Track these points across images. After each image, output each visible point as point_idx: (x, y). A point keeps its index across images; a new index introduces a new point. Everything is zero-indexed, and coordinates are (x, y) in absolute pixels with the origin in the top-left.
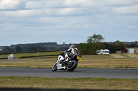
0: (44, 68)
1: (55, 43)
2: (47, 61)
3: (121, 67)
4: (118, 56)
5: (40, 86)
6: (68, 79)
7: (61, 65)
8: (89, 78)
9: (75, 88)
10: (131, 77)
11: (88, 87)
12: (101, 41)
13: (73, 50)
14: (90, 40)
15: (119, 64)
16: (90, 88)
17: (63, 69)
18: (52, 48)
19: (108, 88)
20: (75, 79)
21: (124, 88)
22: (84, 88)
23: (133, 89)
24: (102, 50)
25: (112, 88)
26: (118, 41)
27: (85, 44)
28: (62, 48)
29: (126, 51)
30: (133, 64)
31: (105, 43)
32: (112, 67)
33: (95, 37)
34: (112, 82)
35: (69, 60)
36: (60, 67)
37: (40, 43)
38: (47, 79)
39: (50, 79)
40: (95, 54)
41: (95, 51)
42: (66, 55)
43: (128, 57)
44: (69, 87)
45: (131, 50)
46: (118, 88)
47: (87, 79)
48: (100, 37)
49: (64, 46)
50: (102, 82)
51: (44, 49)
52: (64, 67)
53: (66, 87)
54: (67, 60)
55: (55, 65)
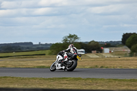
0: (20, 68)
1: (31, 43)
2: (23, 61)
3: (96, 67)
4: (93, 55)
5: (16, 86)
6: (44, 79)
8: (65, 78)
9: (51, 87)
10: (106, 77)
11: (64, 87)
12: (77, 41)
13: (72, 49)
14: (66, 40)
15: (94, 64)
16: (66, 88)
17: (62, 69)
18: (28, 48)
19: (84, 88)
20: (51, 79)
21: (99, 88)
22: (60, 88)
25: (88, 88)
26: (93, 41)
27: (60, 44)
28: (38, 48)
29: (101, 51)
30: (108, 64)
31: (81, 43)
32: (88, 67)
33: (71, 36)
35: (69, 60)
36: (59, 66)
37: (16, 43)
38: (23, 79)
39: (26, 79)
42: (65, 55)
43: (103, 57)
44: (45, 87)
45: (107, 50)
46: (94, 88)
47: (63, 78)
48: (75, 37)
49: (40, 46)
50: (78, 82)
51: (20, 49)
52: (64, 67)
53: (42, 87)
54: (66, 60)
55: (54, 65)
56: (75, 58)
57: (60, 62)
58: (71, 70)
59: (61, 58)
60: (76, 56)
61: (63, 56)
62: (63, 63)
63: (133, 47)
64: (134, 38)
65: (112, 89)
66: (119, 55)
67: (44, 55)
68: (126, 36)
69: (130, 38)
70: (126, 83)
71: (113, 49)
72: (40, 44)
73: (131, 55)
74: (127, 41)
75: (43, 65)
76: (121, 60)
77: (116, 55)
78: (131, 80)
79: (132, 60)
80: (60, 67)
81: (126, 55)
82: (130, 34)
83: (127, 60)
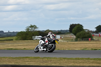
1: (2, 32)
6: (12, 58)
7: (42, 47)
8: (27, 57)
9: (17, 64)
11: (27, 64)
12: (36, 30)
13: (51, 35)
14: (28, 29)
16: (28, 64)
18: (0, 35)
19: (42, 64)
20: (17, 58)
21: (53, 65)
23: (60, 65)
24: (37, 37)
25: (45, 64)
26: (48, 30)
27: (24, 32)
31: (39, 31)
33: (32, 26)
34: (44, 60)
35: (49, 44)
40: (32, 39)
41: (32, 37)
42: (46, 40)
44: (13, 64)
46: (49, 64)
47: (26, 57)
48: (35, 27)
49: (9, 34)
50: (37, 60)
52: (45, 49)
53: (11, 64)
54: (47, 44)
55: (37, 48)
56: (54, 42)
57: (43, 45)
58: (51, 52)
59: (43, 42)
60: (54, 41)
61: (44, 41)
62: (44, 46)
63: (77, 34)
64: (78, 27)
65: (62, 65)
66: (67, 40)
67: (12, 40)
68: (72, 26)
69: (75, 28)
70: (72, 61)
71: (63, 36)
72: (9, 32)
73: (76, 40)
74: (73, 30)
75: (11, 47)
76: (69, 44)
77: (65, 40)
78: (76, 59)
79: (77, 44)
80: (42, 50)
81: (72, 40)
82: (76, 25)
83: (73, 44)
